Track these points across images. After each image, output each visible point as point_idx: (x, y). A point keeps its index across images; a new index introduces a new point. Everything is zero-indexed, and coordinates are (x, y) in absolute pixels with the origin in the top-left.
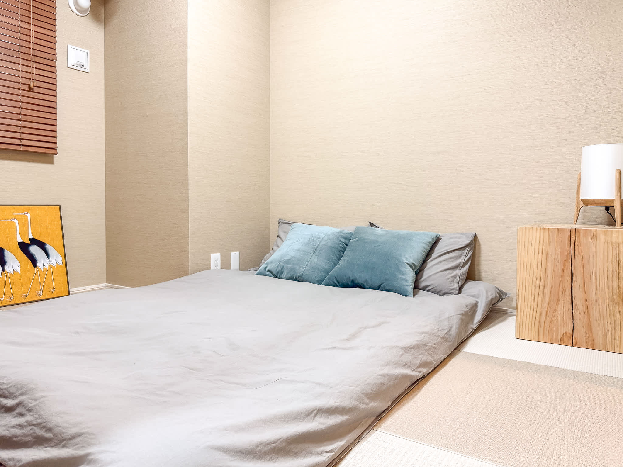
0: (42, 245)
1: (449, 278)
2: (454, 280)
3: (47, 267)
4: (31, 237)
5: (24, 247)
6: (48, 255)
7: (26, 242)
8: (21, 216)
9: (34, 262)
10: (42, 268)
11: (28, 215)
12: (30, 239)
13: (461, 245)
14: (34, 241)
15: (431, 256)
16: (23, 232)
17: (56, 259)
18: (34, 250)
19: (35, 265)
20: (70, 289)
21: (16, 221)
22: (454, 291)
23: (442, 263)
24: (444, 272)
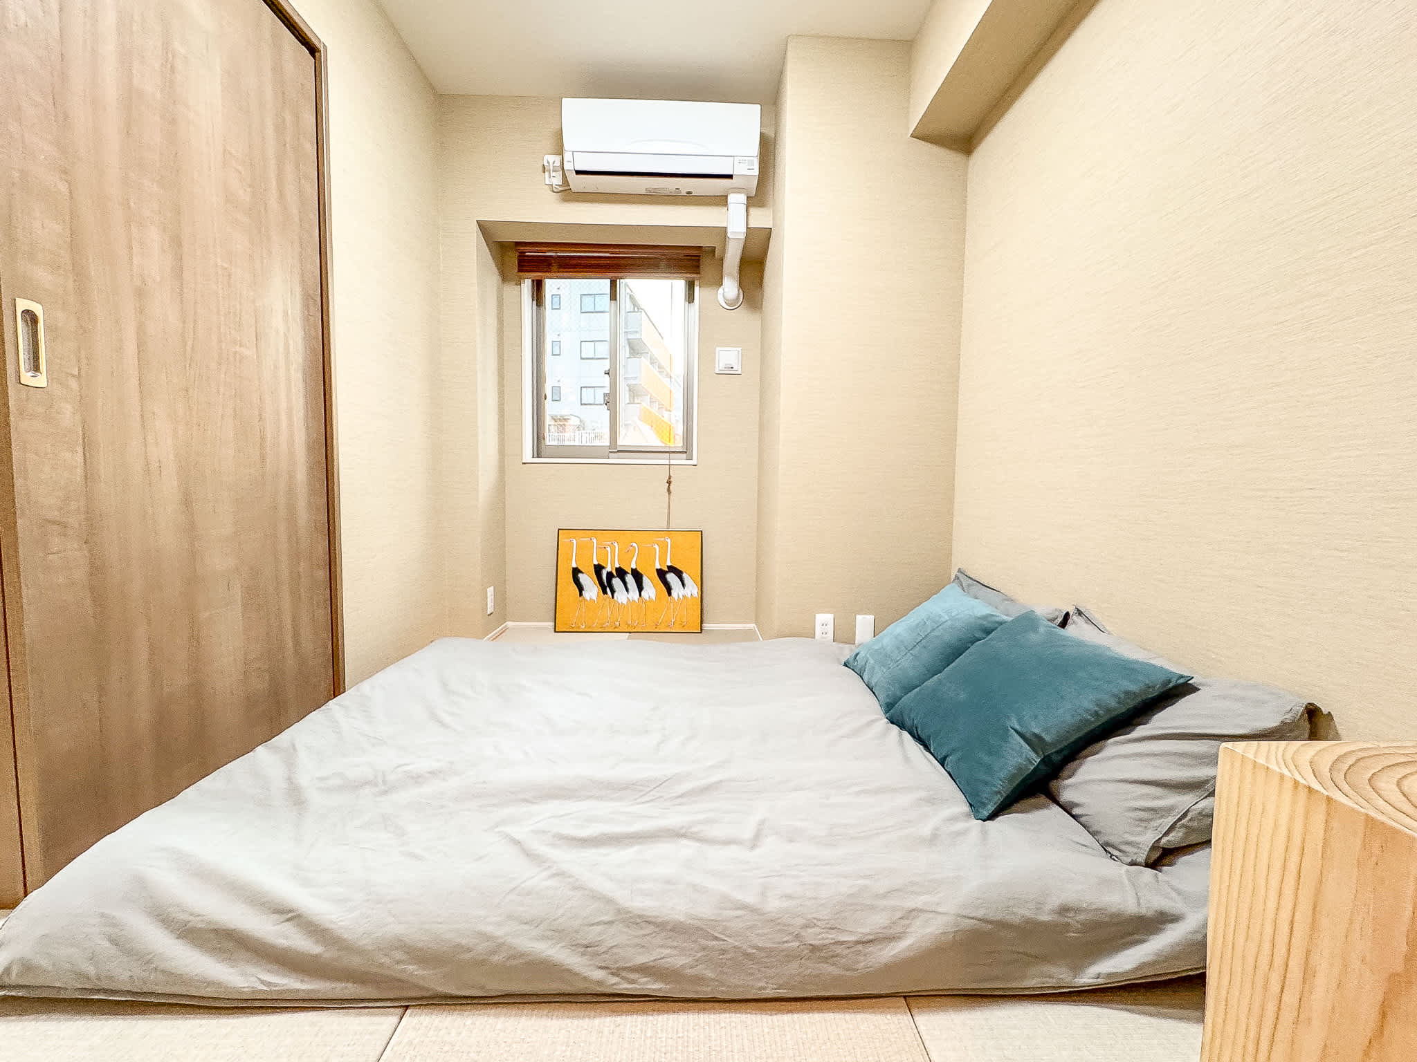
0: (679, 574)
1: (1136, 809)
2: (1151, 820)
3: (681, 597)
4: (669, 564)
5: (661, 574)
6: (683, 585)
7: (664, 569)
8: (662, 541)
9: (669, 590)
10: (676, 598)
11: (669, 541)
12: (668, 566)
13: (1243, 727)
14: (672, 569)
15: (1132, 731)
16: (662, 559)
17: (692, 589)
18: (671, 577)
19: (670, 594)
20: (704, 625)
21: (656, 546)
22: (1135, 850)
23: (1146, 760)
24: (1130, 787)
